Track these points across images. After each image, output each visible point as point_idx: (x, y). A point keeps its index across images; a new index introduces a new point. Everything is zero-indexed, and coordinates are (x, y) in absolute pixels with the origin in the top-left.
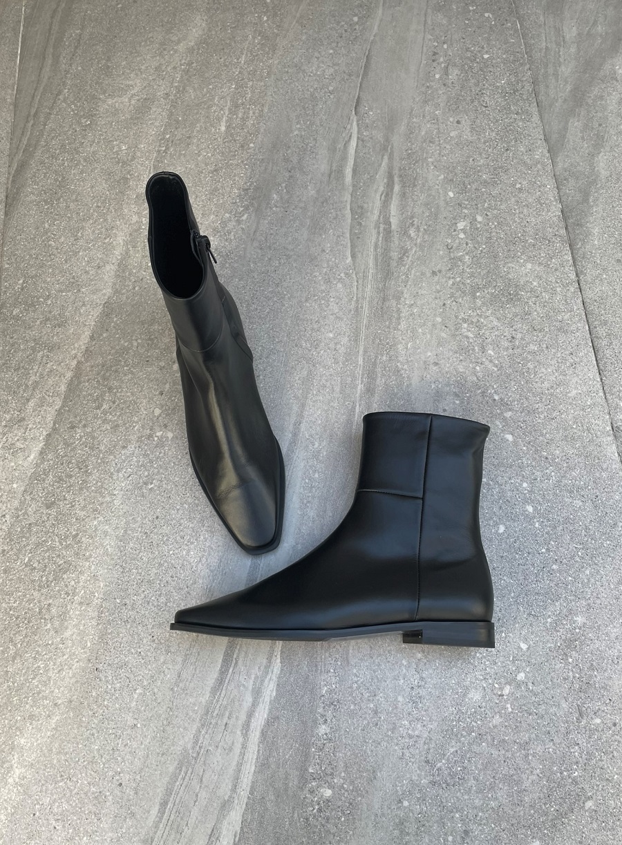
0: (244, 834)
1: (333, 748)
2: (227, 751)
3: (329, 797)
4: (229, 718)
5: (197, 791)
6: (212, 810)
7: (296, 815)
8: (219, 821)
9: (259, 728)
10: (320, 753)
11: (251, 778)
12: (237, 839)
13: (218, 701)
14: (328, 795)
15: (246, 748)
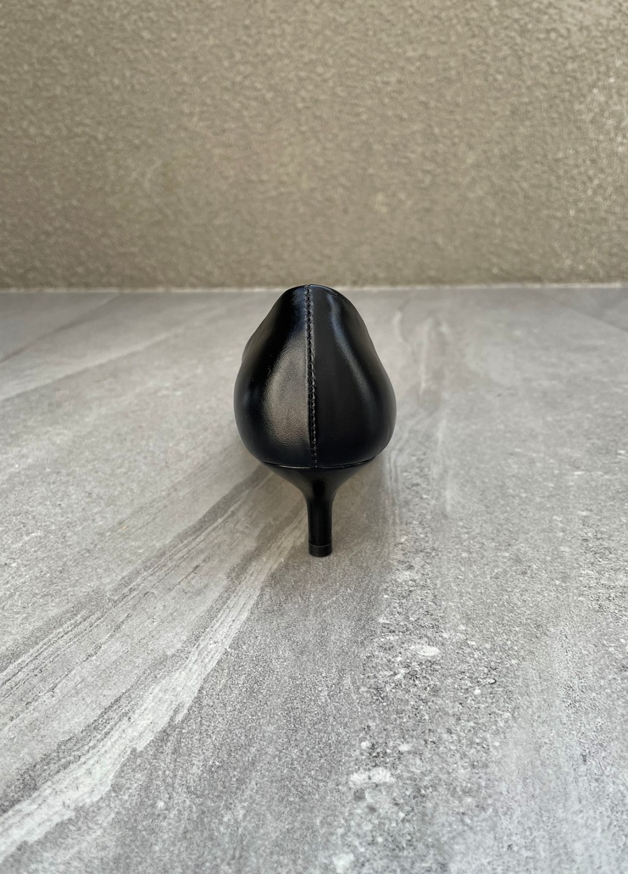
0: (201, 708)
1: (431, 596)
2: (189, 595)
3: (433, 657)
4: (204, 561)
5: (103, 640)
6: (128, 668)
7: (347, 681)
8: (140, 684)
9: (266, 571)
10: (404, 601)
11: (237, 625)
12: (180, 717)
13: (186, 546)
14: (431, 655)
15: (233, 592)
